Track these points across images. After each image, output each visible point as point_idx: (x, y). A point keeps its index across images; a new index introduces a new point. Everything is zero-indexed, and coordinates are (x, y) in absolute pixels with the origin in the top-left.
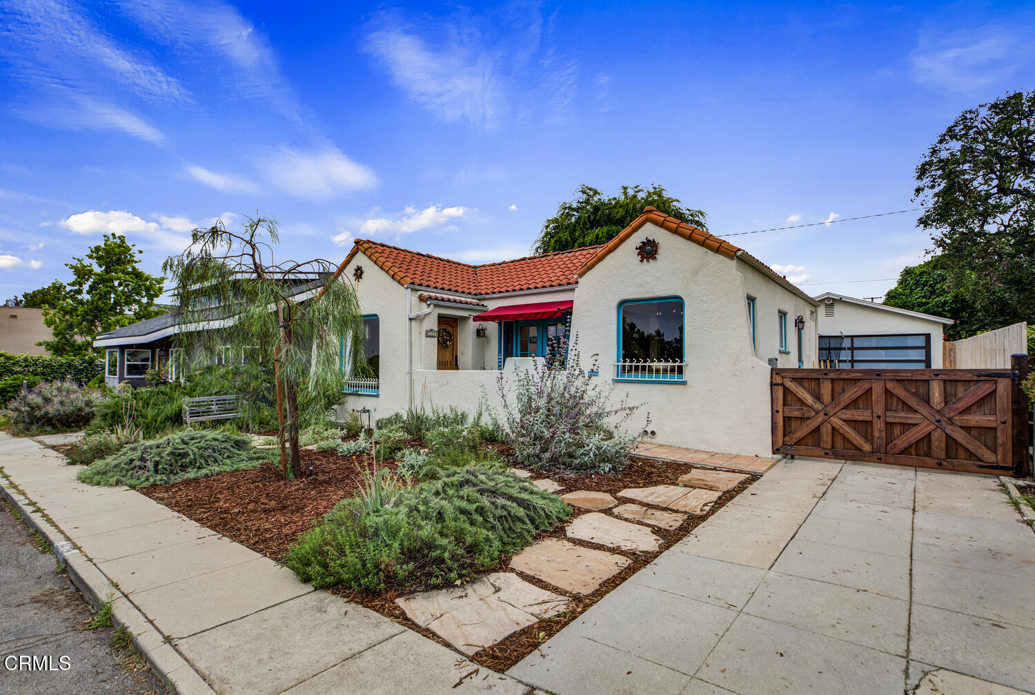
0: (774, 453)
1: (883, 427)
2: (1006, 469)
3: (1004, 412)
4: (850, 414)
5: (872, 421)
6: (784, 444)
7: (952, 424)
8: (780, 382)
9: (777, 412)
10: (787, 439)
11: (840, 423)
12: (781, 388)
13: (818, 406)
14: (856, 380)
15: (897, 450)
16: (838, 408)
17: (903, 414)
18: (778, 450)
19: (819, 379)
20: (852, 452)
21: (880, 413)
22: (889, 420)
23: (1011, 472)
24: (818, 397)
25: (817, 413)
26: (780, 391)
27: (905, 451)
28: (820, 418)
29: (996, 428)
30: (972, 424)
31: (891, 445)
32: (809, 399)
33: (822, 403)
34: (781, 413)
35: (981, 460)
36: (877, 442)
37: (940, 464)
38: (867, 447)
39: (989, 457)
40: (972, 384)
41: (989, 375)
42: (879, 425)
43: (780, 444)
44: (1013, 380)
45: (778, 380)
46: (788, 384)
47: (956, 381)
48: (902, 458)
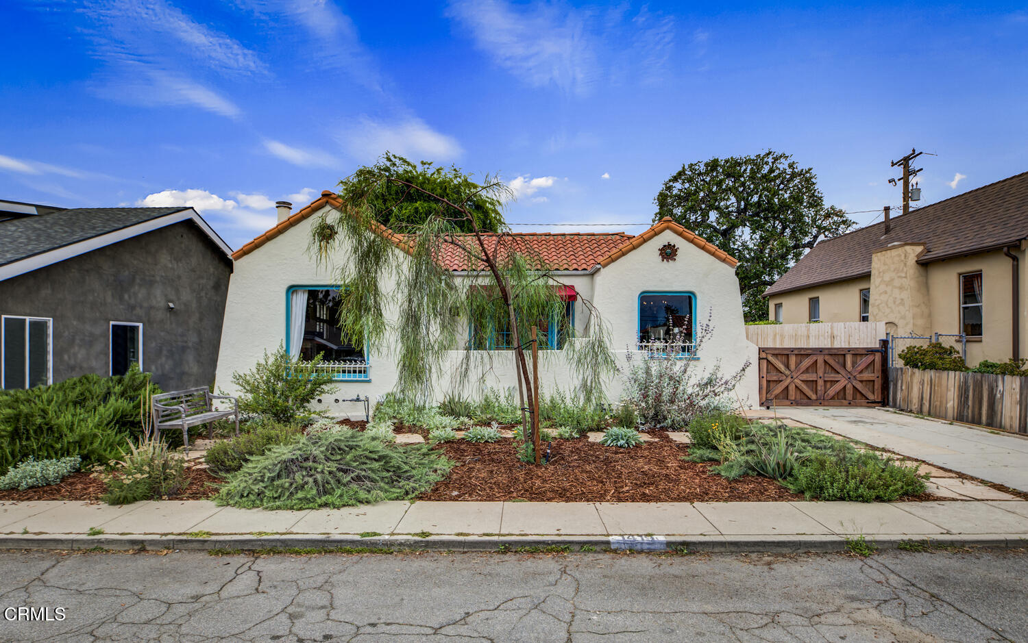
0: (760, 406)
1: (823, 383)
2: (878, 402)
3: (878, 371)
4: (805, 377)
5: (816, 381)
6: (767, 399)
7: (856, 379)
8: (765, 357)
9: (763, 377)
10: (768, 395)
11: (800, 382)
12: (765, 361)
13: (787, 372)
14: (808, 355)
15: (829, 397)
16: (799, 373)
17: (832, 375)
18: (763, 404)
19: (788, 355)
20: (805, 401)
21: (821, 375)
22: (826, 379)
23: (880, 404)
24: (787, 366)
25: (787, 377)
26: (764, 363)
27: (833, 398)
28: (789, 380)
29: (874, 381)
30: (865, 379)
31: (826, 394)
32: (782, 368)
33: (790, 370)
34: (765, 378)
35: (868, 399)
36: (819, 393)
37: (850, 403)
38: (814, 397)
39: (871, 397)
40: (864, 356)
41: (872, 351)
42: (820, 382)
43: (764, 399)
44: (882, 353)
45: (763, 355)
46: (770, 358)
47: (857, 354)
48: (832, 402)
